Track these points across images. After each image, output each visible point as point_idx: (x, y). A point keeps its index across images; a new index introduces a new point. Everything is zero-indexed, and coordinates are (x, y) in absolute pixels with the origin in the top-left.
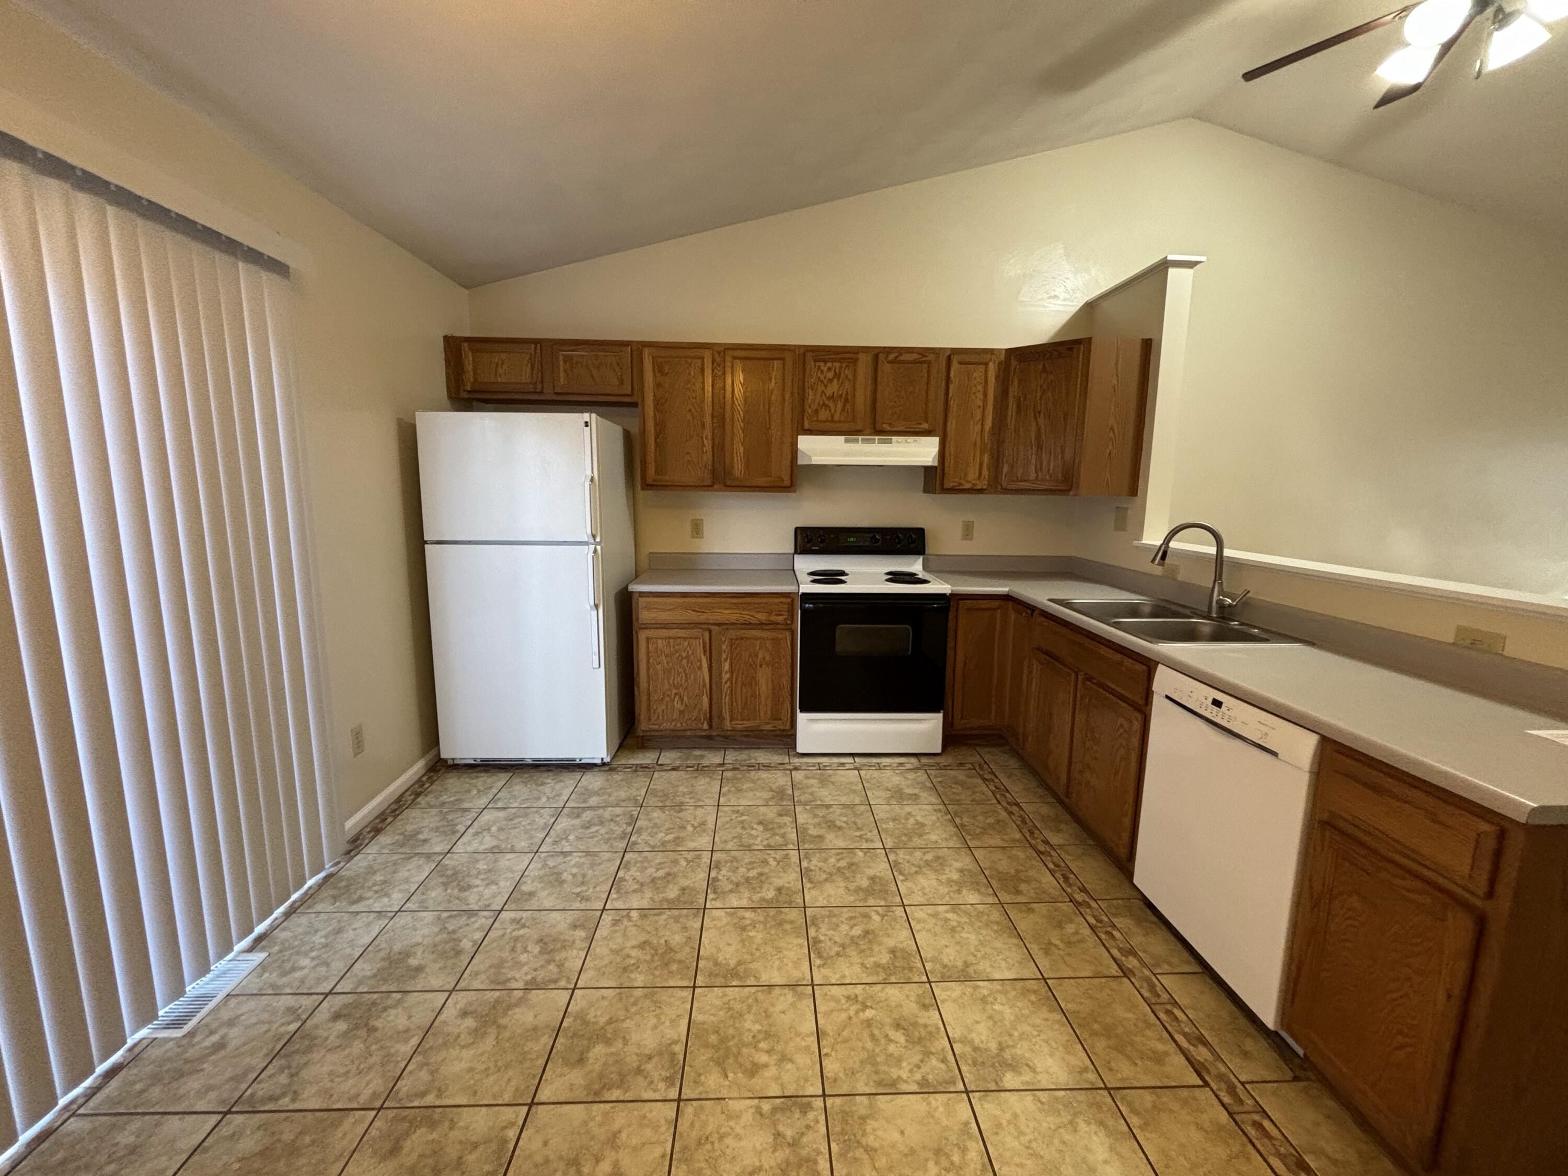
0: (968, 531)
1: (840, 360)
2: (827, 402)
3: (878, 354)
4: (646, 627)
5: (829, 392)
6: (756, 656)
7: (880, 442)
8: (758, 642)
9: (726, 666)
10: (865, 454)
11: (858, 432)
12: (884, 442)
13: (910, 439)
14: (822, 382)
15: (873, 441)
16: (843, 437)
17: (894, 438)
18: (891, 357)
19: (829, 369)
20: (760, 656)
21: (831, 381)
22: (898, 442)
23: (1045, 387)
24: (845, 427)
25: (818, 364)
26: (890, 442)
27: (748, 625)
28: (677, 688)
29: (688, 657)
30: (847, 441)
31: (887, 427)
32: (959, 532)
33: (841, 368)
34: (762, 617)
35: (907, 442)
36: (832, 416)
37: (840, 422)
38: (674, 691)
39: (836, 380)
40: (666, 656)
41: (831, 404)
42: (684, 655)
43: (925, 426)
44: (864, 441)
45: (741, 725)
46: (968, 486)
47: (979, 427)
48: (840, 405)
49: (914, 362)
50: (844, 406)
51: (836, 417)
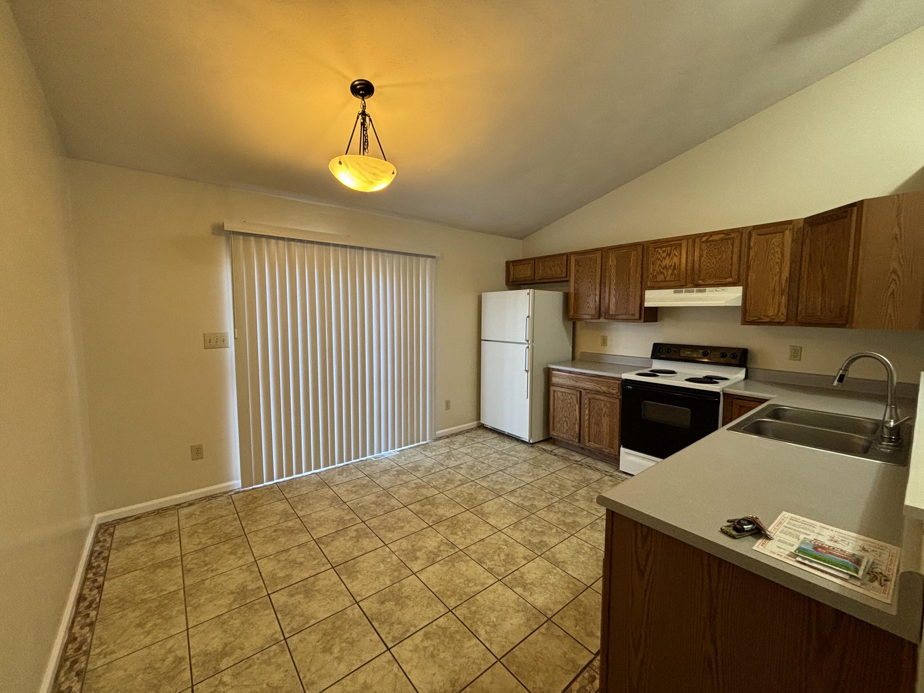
0: (796, 354)
1: (670, 246)
2: (662, 270)
4: (554, 385)
5: (663, 264)
6: (602, 410)
7: (697, 291)
8: (603, 403)
9: (587, 412)
10: (689, 300)
11: (682, 286)
12: (701, 291)
13: (719, 289)
14: (659, 259)
15: (693, 291)
16: (673, 290)
17: (707, 289)
18: (704, 239)
19: (664, 252)
20: (604, 411)
21: (665, 258)
22: (710, 291)
23: (828, 243)
24: (672, 284)
25: (657, 249)
26: (705, 291)
27: (598, 392)
28: (565, 418)
30: (675, 292)
31: (701, 282)
32: (787, 355)
33: (671, 250)
34: (604, 389)
35: (716, 290)
36: (665, 278)
37: (670, 281)
39: (667, 258)
40: (562, 401)
41: (665, 271)
42: (569, 402)
43: (730, 280)
44: (686, 292)
45: (593, 445)
46: (767, 320)
47: (777, 278)
48: (670, 271)
49: (722, 240)
50: (673, 272)
51: (668, 279)
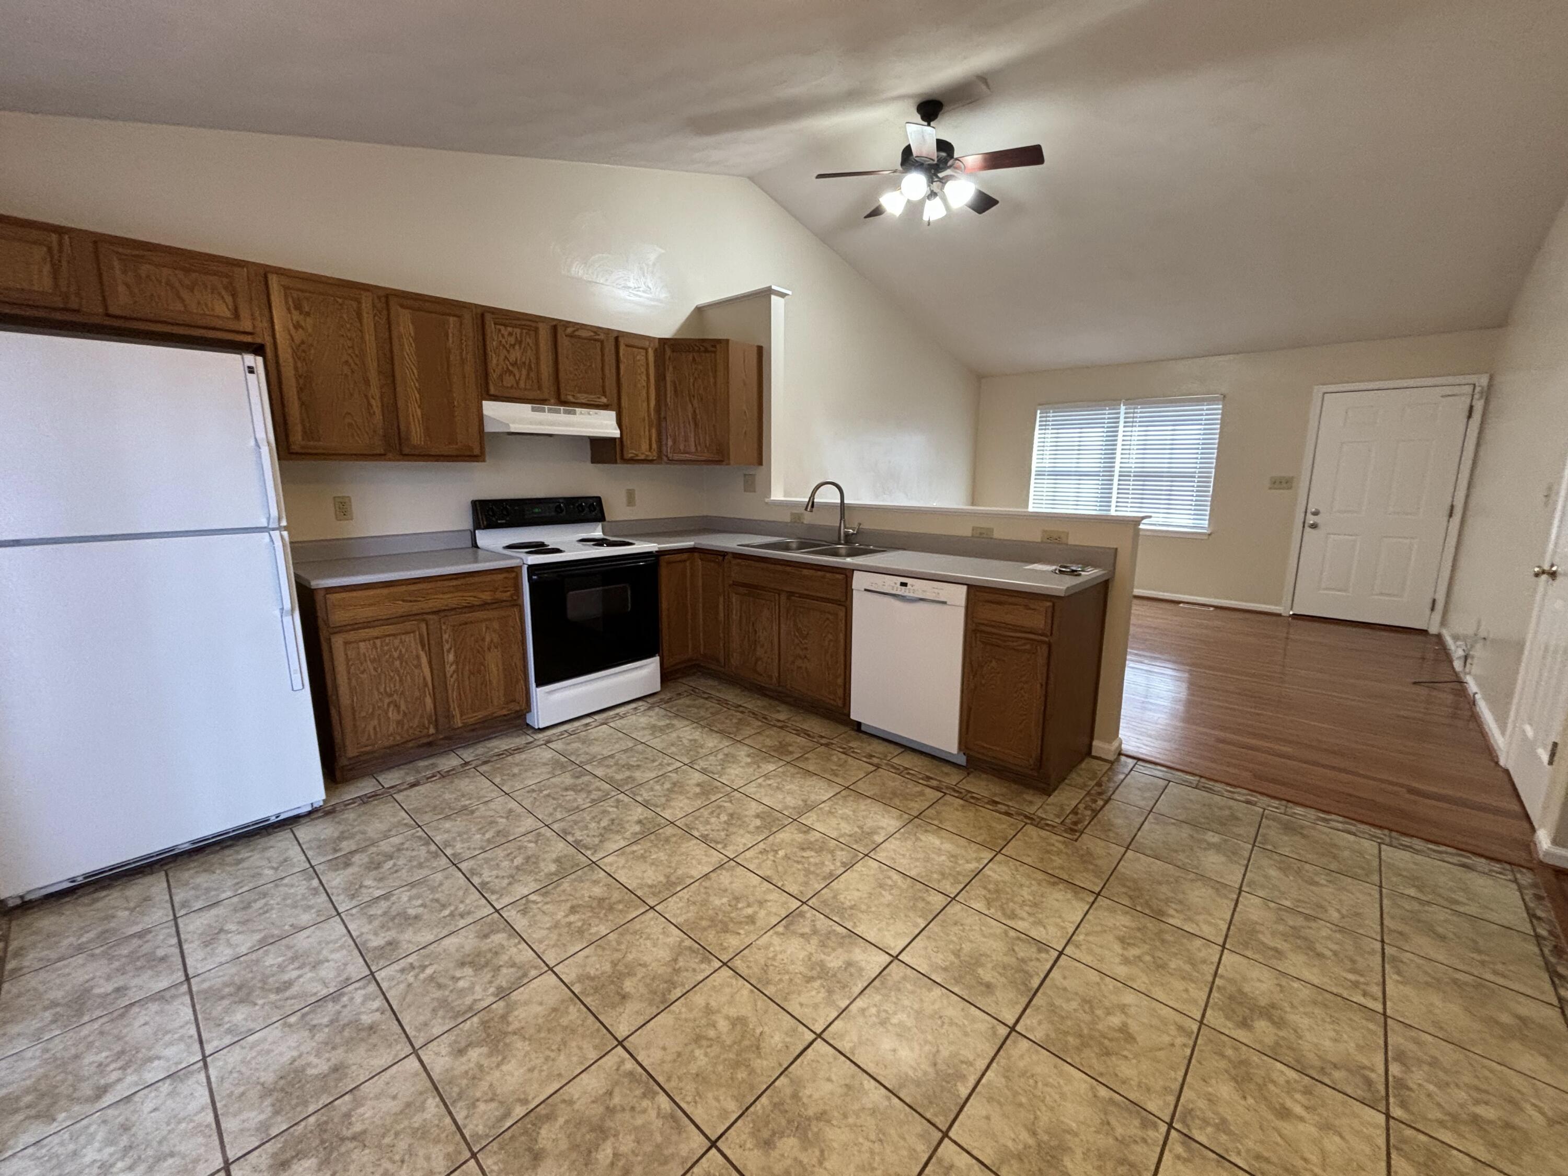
0: (631, 499)
1: (521, 327)
2: (510, 368)
3: (556, 327)
4: (341, 629)
5: (512, 358)
6: (483, 639)
7: (566, 412)
8: (484, 625)
9: (451, 657)
10: (553, 424)
11: (543, 401)
12: (569, 413)
13: (593, 411)
14: (504, 347)
15: (558, 412)
16: (529, 406)
17: (578, 410)
18: (569, 330)
19: (510, 334)
20: (488, 639)
21: (513, 346)
22: (581, 413)
23: (696, 375)
24: (531, 395)
25: (498, 327)
26: (575, 413)
27: (471, 608)
28: (391, 695)
29: (401, 657)
30: (533, 410)
31: (571, 398)
32: (624, 499)
33: (521, 334)
34: (486, 596)
35: (589, 414)
36: (517, 383)
37: (525, 389)
38: (387, 701)
39: (517, 347)
40: (373, 661)
41: (516, 371)
42: (396, 654)
43: (604, 400)
44: (550, 411)
45: (474, 717)
46: (643, 457)
47: (645, 404)
48: (524, 372)
49: (589, 339)
50: (528, 374)
51: (522, 385)
